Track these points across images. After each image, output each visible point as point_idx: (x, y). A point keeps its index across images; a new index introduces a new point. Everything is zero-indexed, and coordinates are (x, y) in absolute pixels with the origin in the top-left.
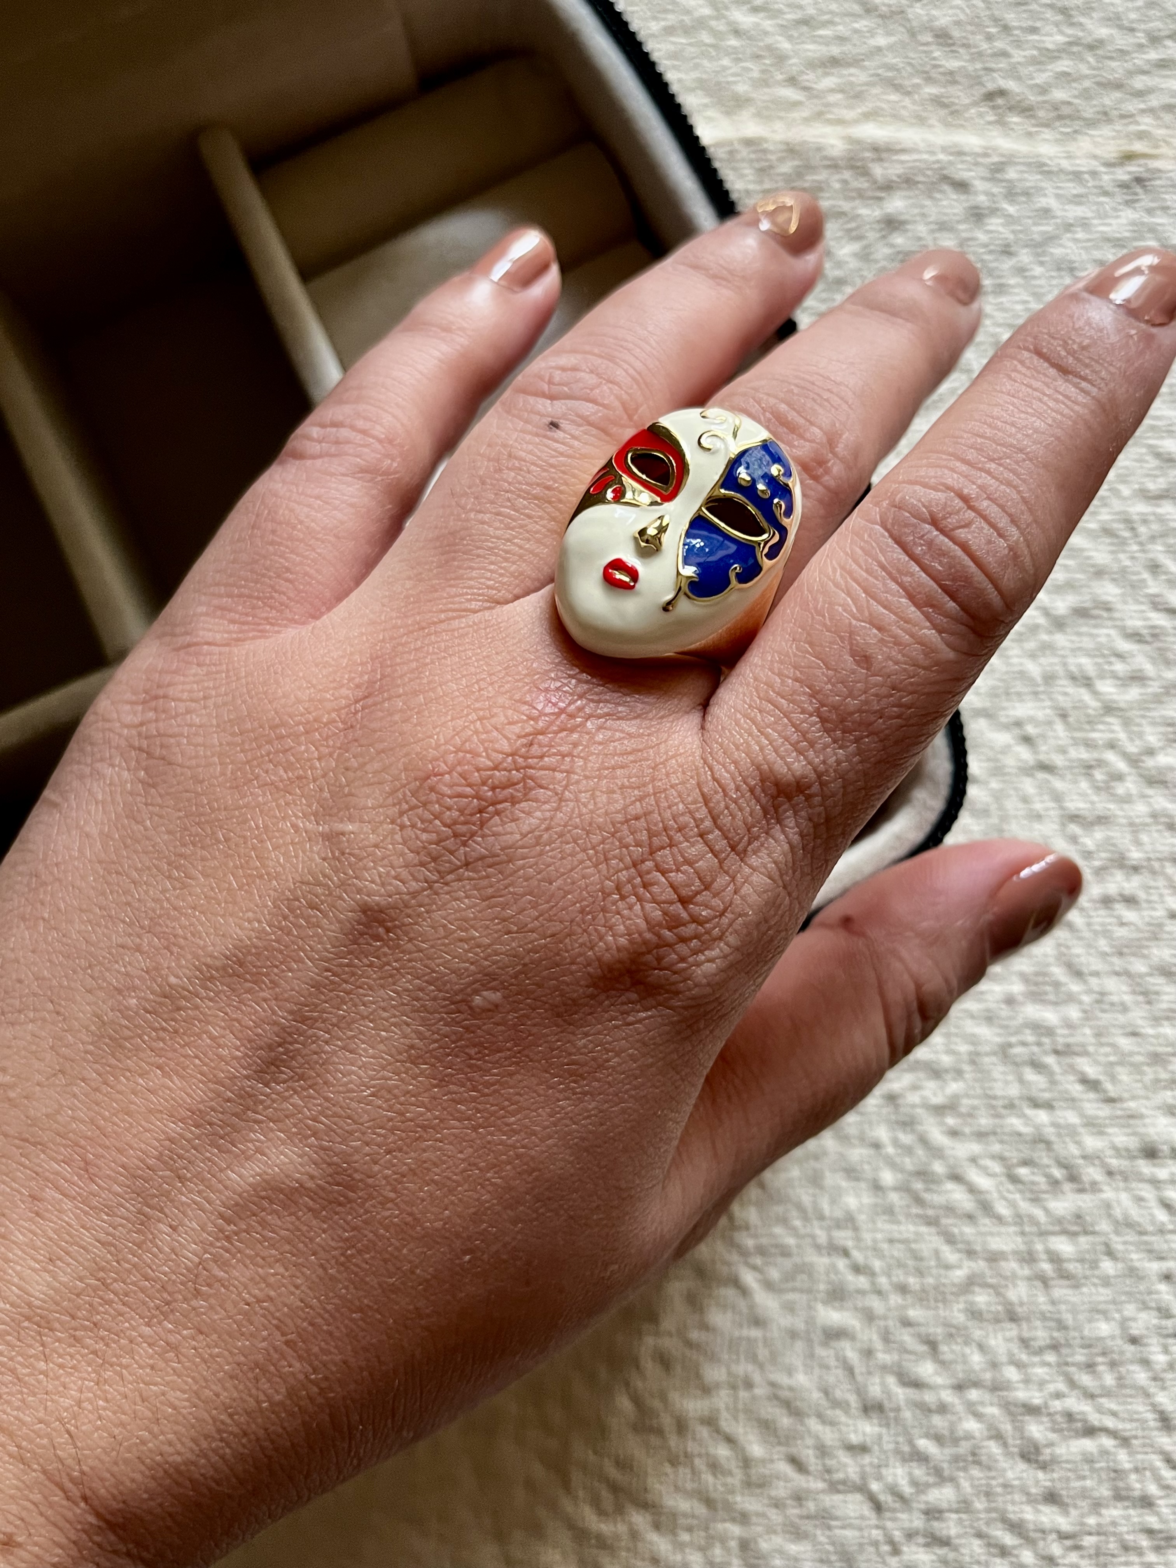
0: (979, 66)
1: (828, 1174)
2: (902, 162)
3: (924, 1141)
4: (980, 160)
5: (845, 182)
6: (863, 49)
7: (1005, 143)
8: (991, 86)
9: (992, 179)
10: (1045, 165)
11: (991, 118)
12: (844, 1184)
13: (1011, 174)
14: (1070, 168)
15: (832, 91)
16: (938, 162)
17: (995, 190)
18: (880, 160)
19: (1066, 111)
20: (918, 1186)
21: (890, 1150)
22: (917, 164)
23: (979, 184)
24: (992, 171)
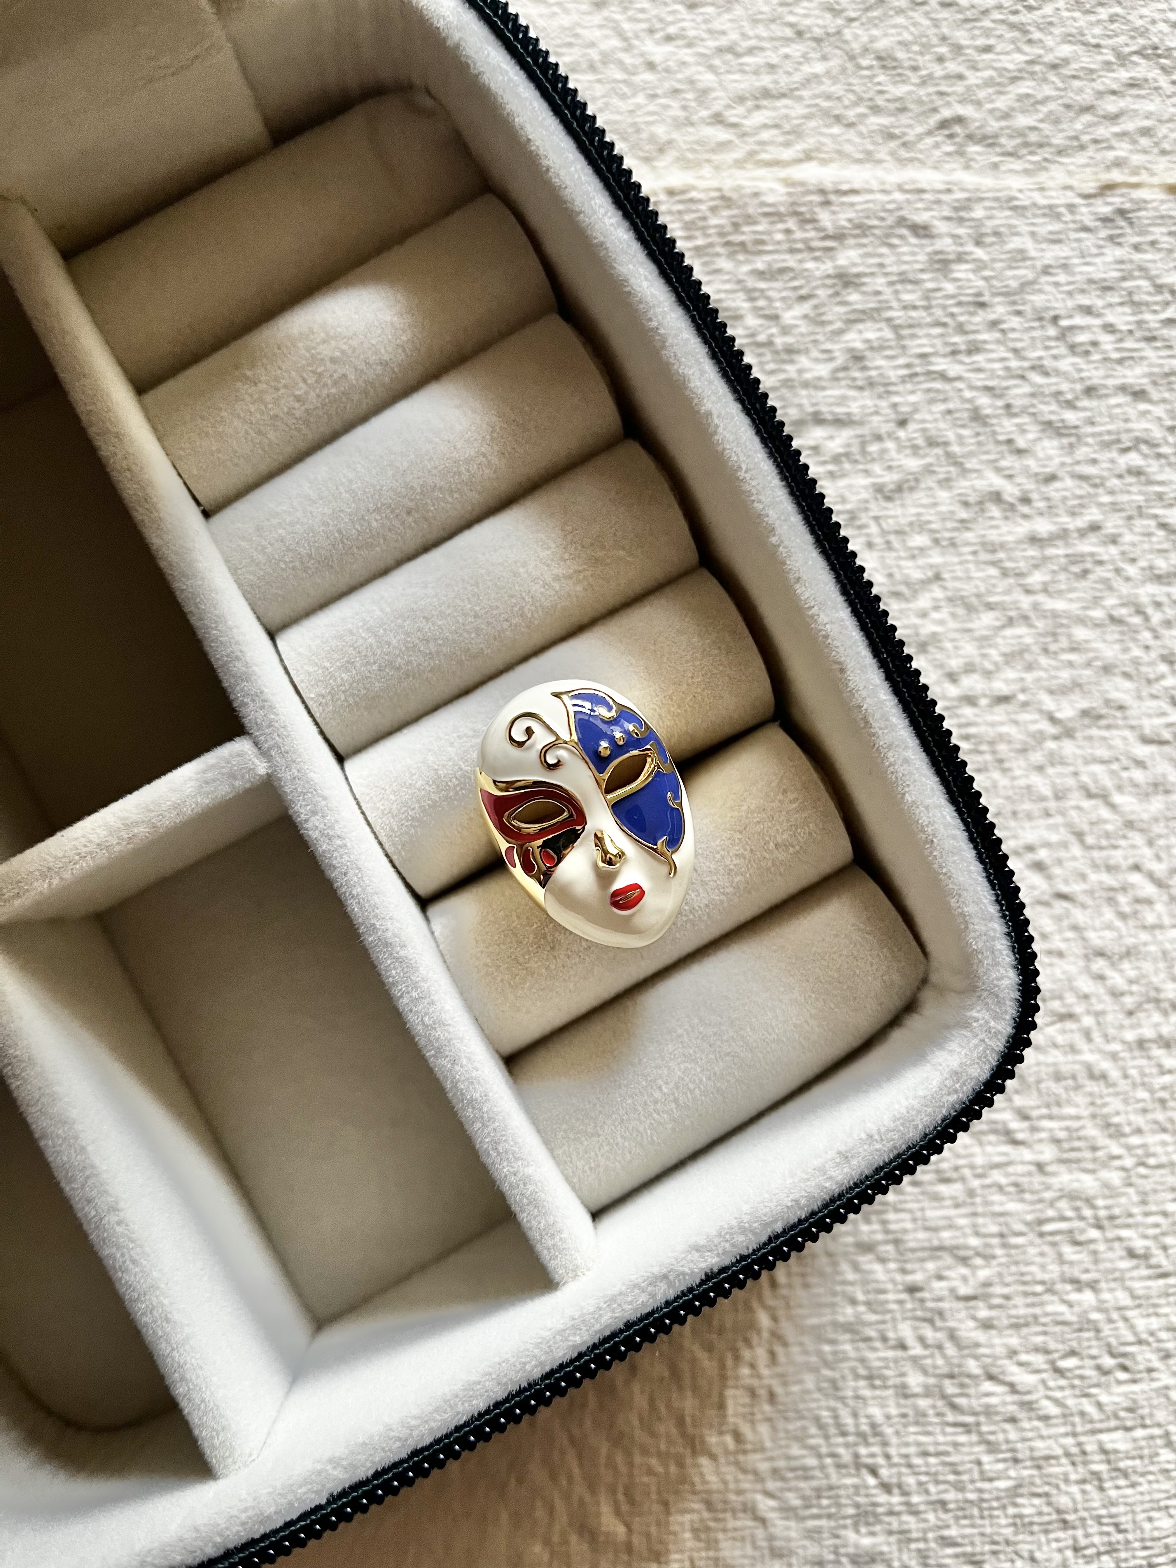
0: (931, 89)
2: (852, 205)
4: (943, 197)
5: (788, 231)
6: (797, 77)
7: (970, 179)
8: (946, 113)
9: (958, 219)
10: (1016, 199)
11: (949, 148)
12: (867, 1393)
13: (978, 212)
14: (1044, 202)
15: (765, 126)
16: (893, 202)
17: (961, 231)
18: (827, 203)
19: (1033, 137)
20: (952, 1390)
22: (871, 205)
23: (941, 227)
24: (956, 209)
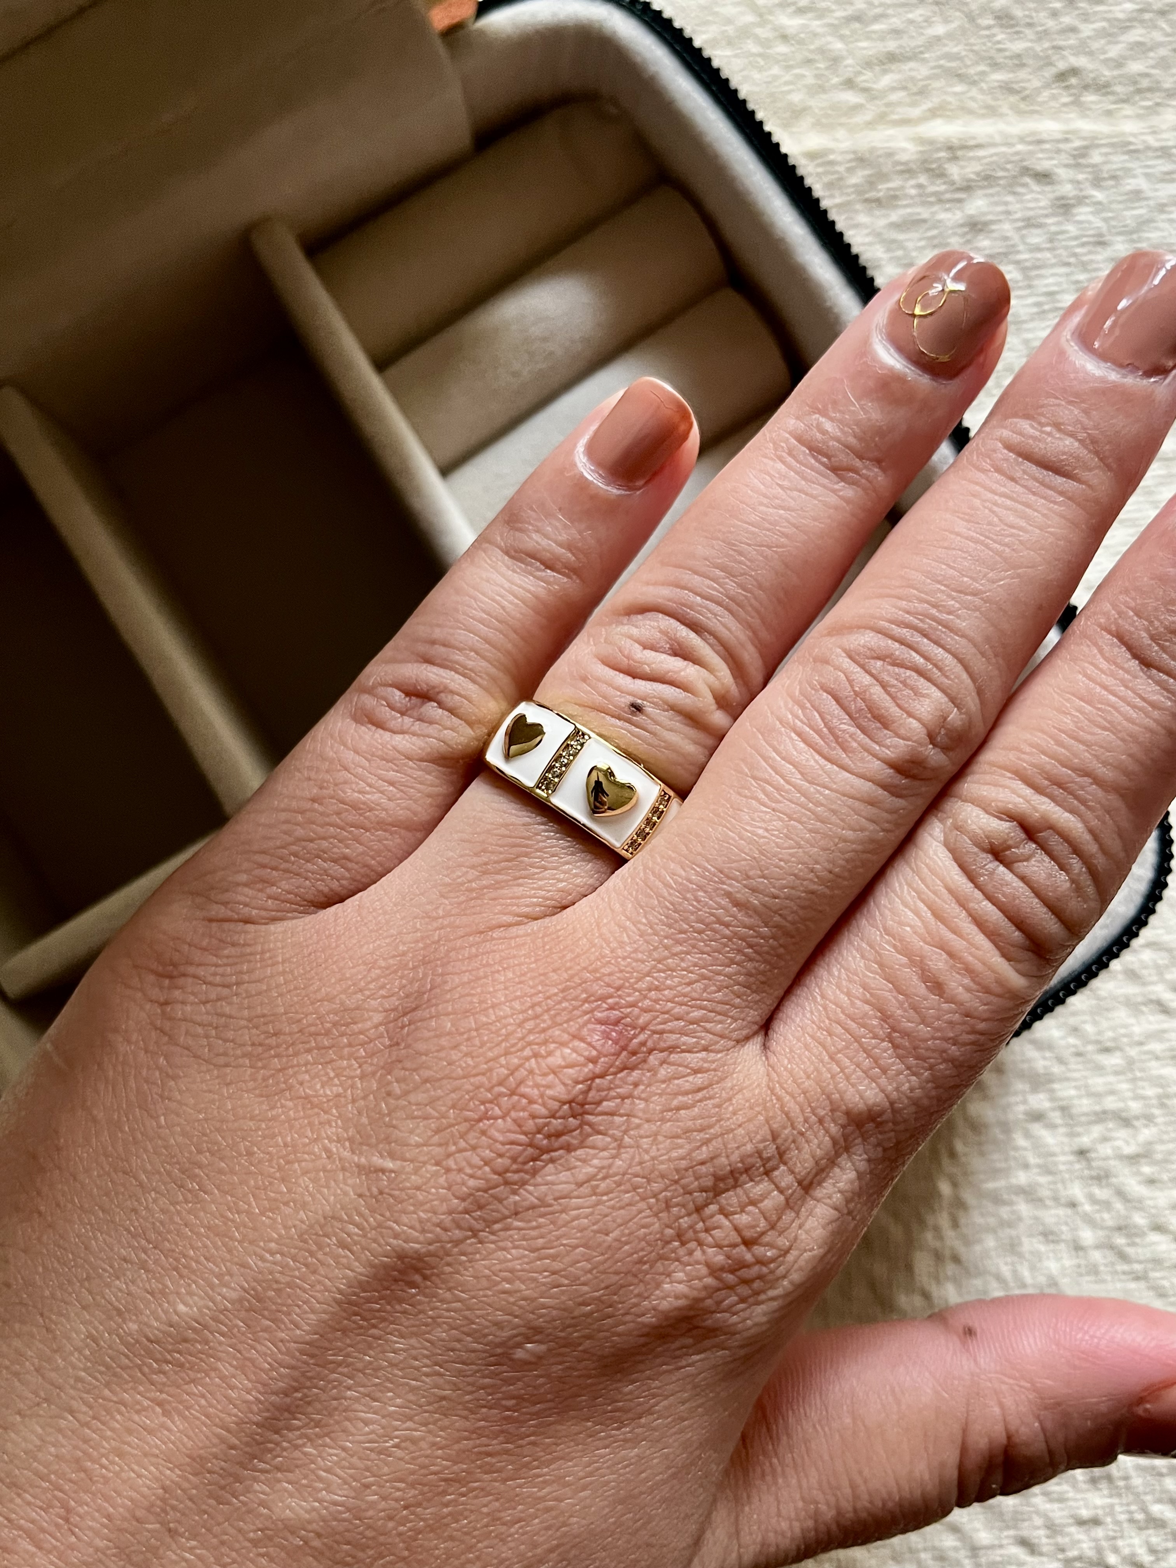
0: (1047, 45)
1: (1025, 1240)
2: (979, 159)
3: (1121, 1194)
4: (1062, 146)
5: (920, 186)
6: (920, 41)
7: (1086, 126)
8: (1062, 66)
9: (1077, 166)
10: (1130, 143)
11: (1066, 99)
12: (1042, 1248)
13: (1096, 157)
14: (1157, 144)
15: (893, 89)
16: (1017, 153)
17: (1081, 177)
18: (955, 158)
19: (1145, 83)
20: (1120, 1241)
21: (1088, 1208)
22: (995, 158)
23: (1062, 173)
24: (1075, 157)
